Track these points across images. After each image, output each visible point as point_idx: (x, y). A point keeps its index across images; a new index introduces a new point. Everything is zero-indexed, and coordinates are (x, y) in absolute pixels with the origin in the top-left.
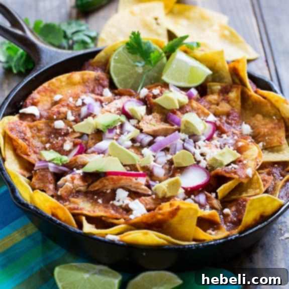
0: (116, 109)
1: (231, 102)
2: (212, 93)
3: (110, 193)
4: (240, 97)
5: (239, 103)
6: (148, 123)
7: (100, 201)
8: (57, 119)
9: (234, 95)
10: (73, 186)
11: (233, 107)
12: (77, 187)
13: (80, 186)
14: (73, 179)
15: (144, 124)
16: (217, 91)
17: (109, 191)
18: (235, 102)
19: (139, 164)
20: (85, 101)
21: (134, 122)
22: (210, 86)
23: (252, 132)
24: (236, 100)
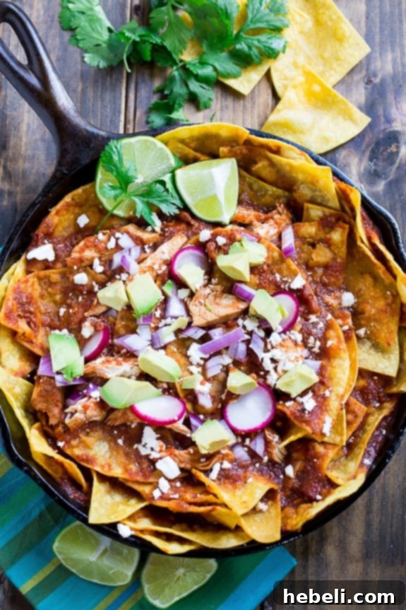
0: (161, 262)
1: (333, 248)
2: (310, 220)
3: (135, 427)
4: (345, 242)
5: (344, 250)
6: (201, 304)
7: (120, 442)
8: (78, 271)
9: (337, 236)
10: (86, 417)
11: (335, 254)
12: (91, 418)
13: (96, 416)
14: (85, 408)
15: (196, 305)
16: (317, 219)
17: (133, 426)
18: (338, 247)
19: (179, 383)
20: (121, 243)
21: (183, 293)
22: (308, 209)
23: (355, 303)
24: (340, 246)
